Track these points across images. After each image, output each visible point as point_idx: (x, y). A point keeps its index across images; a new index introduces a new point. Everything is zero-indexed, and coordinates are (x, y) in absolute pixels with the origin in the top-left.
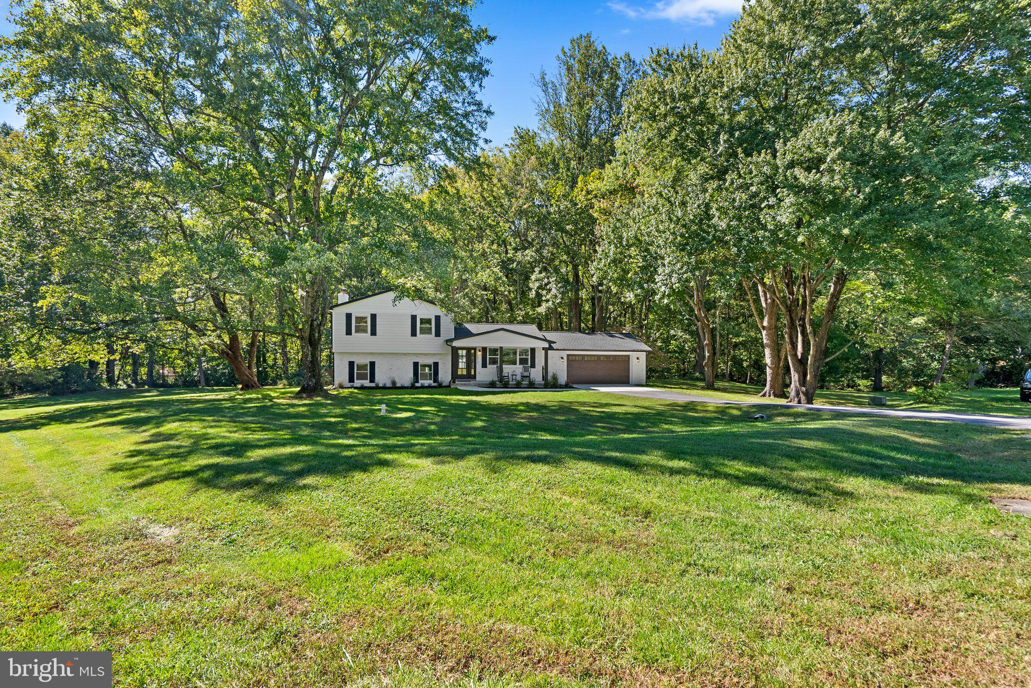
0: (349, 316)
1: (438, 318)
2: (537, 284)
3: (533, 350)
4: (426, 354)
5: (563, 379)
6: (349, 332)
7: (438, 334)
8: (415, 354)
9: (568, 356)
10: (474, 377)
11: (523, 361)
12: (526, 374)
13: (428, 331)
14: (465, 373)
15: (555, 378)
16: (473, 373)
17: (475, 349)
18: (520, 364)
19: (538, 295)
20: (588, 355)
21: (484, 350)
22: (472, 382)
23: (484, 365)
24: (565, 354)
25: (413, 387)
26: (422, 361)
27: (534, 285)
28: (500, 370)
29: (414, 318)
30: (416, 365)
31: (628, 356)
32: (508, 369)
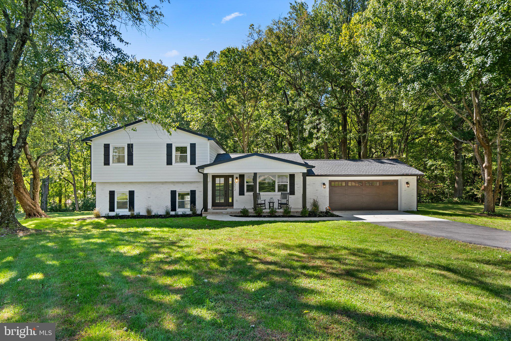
0: (107, 147)
1: (193, 146)
2: (310, 125)
3: (292, 177)
4: (183, 183)
5: (324, 206)
6: (107, 162)
7: (193, 162)
8: (173, 183)
9: (331, 182)
10: (231, 205)
11: (282, 188)
12: (284, 201)
13: (183, 159)
14: (222, 201)
15: (315, 205)
16: (230, 200)
17: (232, 176)
18: (279, 190)
19: (311, 134)
20: (352, 181)
21: (242, 177)
22: (229, 210)
23: (242, 193)
24: (326, 180)
25: (167, 216)
26: (180, 189)
27: (307, 127)
28: (256, 197)
29: (169, 146)
30: (173, 193)
31: (396, 182)
32: (265, 196)
